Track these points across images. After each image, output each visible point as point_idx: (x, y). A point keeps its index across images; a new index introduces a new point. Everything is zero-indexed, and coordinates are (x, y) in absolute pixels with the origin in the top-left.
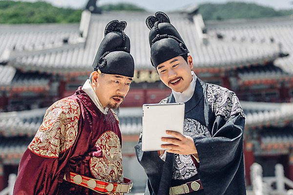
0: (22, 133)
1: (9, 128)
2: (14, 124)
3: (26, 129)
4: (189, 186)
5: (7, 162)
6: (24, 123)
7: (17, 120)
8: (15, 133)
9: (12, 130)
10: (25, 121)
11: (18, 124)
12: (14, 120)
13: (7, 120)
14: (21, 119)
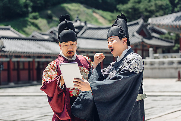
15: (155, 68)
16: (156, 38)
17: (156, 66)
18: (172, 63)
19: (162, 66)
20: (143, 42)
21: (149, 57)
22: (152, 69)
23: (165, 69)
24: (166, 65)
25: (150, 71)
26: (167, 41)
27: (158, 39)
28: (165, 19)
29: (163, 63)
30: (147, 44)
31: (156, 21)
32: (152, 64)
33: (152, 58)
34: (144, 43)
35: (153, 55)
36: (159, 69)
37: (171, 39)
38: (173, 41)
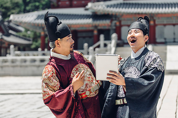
0: (106, 13)
1: (99, 10)
2: (102, 8)
3: (108, 11)
4: (123, 100)
5: (99, 28)
6: (107, 7)
7: (104, 6)
8: (103, 13)
9: (101, 11)
10: (108, 6)
11: (104, 8)
12: (102, 6)
13: (99, 6)
14: (106, 5)
15: (17, 66)
16: (14, 35)
17: (18, 63)
18: (34, 61)
19: (24, 64)
20: (2, 38)
21: (10, 54)
22: (14, 67)
23: (26, 66)
24: (28, 63)
25: (11, 69)
26: (25, 39)
27: (17, 36)
28: (27, 17)
29: (25, 61)
30: (6, 41)
31: (18, 18)
32: (13, 61)
33: (13, 56)
34: (3, 40)
35: (14, 53)
36: (21, 66)
37: (29, 37)
38: (31, 39)
